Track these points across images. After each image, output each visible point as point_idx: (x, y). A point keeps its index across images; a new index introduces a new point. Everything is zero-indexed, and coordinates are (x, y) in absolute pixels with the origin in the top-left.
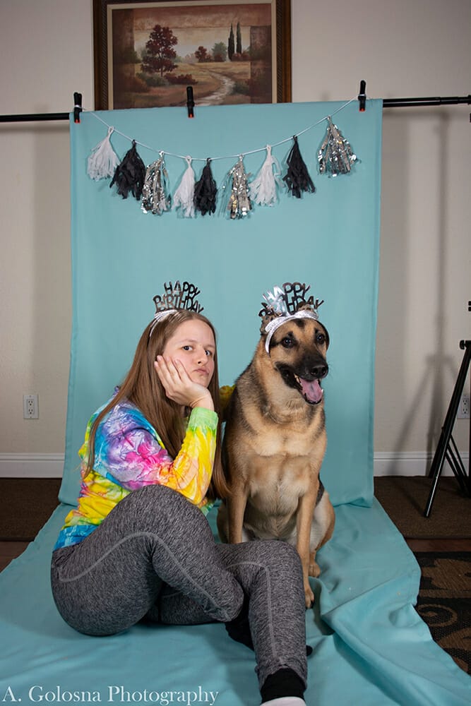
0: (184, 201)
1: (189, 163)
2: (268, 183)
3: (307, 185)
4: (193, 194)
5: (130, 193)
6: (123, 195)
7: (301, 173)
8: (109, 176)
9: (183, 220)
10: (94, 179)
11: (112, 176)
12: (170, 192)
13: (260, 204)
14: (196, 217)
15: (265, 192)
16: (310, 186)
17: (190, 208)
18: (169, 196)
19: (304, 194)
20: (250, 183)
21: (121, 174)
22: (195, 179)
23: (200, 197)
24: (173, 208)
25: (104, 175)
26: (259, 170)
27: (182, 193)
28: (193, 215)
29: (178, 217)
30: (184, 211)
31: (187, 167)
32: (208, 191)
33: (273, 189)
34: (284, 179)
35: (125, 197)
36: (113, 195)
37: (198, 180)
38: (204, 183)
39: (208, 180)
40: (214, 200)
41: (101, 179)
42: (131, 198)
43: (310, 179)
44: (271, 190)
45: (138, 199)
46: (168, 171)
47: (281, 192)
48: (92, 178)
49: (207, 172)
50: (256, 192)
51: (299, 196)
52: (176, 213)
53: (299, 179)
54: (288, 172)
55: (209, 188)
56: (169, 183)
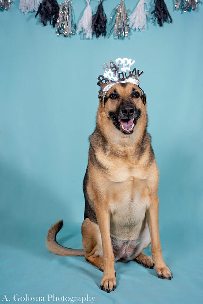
0: (85, 27)
1: (88, 2)
2: (141, 16)
3: (167, 18)
4: (91, 22)
5: (48, 23)
6: (44, 23)
7: (163, 10)
8: (34, 11)
9: (84, 41)
10: (24, 13)
11: (37, 10)
12: (75, 22)
13: (135, 30)
14: (92, 39)
15: (139, 21)
16: (169, 19)
17: (89, 32)
18: (75, 24)
19: (165, 24)
20: (129, 15)
21: (43, 9)
22: (92, 13)
23: (96, 24)
24: (78, 32)
25: (31, 9)
26: (135, 8)
27: (84, 22)
28: (91, 37)
29: (81, 39)
30: (85, 34)
31: (86, 6)
32: (101, 20)
33: (144, 19)
34: (152, 13)
35: (45, 25)
36: (37, 24)
37: (95, 13)
38: (99, 15)
39: (101, 14)
40: (105, 27)
41: (29, 12)
42: (49, 26)
43: (169, 14)
44: (143, 20)
45: (54, 26)
46: (74, 8)
47: (149, 22)
48: (23, 12)
49: (100, 8)
50: (133, 21)
51: (161, 25)
52: (79, 36)
53: (162, 14)
54: (155, 8)
55: (102, 19)
56: (75, 16)
